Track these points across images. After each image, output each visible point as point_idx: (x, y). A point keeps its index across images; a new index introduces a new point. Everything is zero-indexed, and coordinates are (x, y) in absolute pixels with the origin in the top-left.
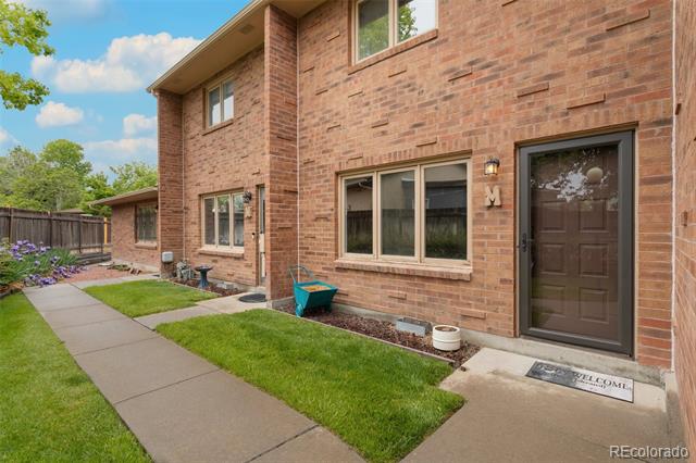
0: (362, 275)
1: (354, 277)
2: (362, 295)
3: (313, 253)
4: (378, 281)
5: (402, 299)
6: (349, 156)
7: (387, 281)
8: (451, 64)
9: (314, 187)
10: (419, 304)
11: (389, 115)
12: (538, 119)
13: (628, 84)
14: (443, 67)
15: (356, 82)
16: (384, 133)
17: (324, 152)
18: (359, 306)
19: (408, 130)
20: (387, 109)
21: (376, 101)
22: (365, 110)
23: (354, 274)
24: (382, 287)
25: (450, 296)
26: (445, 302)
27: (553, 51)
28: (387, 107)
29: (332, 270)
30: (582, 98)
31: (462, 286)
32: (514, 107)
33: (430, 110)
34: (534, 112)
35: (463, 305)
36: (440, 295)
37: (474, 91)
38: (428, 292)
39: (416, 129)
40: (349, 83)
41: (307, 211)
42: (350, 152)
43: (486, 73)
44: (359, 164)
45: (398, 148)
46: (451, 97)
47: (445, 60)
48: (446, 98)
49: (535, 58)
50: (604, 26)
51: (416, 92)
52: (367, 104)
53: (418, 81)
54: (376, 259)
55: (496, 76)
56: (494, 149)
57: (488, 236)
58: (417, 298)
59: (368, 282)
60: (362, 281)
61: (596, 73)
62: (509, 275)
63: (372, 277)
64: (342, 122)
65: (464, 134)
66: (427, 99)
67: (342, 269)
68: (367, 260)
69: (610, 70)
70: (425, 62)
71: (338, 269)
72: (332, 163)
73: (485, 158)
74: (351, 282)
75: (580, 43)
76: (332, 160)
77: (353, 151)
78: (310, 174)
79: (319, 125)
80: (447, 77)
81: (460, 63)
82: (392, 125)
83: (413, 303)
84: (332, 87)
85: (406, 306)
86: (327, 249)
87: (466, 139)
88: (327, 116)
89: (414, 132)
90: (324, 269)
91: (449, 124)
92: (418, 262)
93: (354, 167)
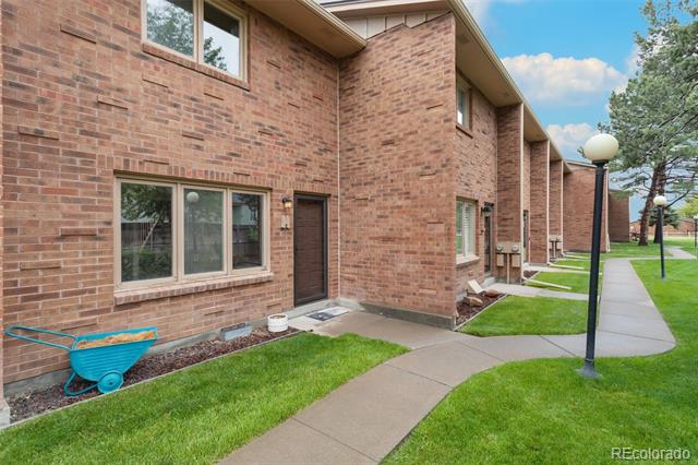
0: (168, 302)
1: (154, 309)
2: (167, 326)
3: (56, 295)
4: (190, 303)
5: (220, 313)
7: (203, 300)
8: (260, 119)
9: (56, 182)
10: (236, 311)
11: (206, 132)
12: (303, 180)
13: (329, 177)
14: (254, 118)
15: (156, 69)
16: (198, 147)
17: (84, 132)
18: (163, 341)
19: (225, 155)
20: (203, 125)
21: (188, 109)
22: (171, 110)
23: (151, 305)
24: (197, 308)
25: (260, 295)
26: (256, 301)
27: (308, 146)
28: (204, 123)
29: (108, 310)
30: (318, 177)
31: (267, 286)
32: (294, 169)
33: (245, 146)
34: (302, 176)
35: (269, 298)
36: (253, 297)
37: (274, 147)
38: (244, 298)
39: (234, 158)
40: (143, 62)
41: (34, 223)
42: (146, 151)
43: (281, 140)
44: (162, 171)
45: (214, 168)
46: (259, 144)
47: (255, 113)
48: (257, 143)
49: (302, 145)
50: (323, 146)
51: (233, 125)
52: (175, 106)
53: (235, 117)
54: (180, 280)
55: (284, 145)
56: (284, 192)
57: (282, 248)
58: (233, 306)
59: (175, 309)
60: (168, 310)
61: (321, 167)
62: (292, 272)
63: (182, 301)
64: (130, 106)
65: (269, 176)
66: (242, 137)
67: (133, 304)
68: (168, 284)
69: (324, 168)
70: (240, 104)
71: (120, 307)
72: (109, 154)
73: (280, 196)
74: (147, 317)
75: (316, 149)
76: (106, 151)
77: (153, 152)
78: (41, 157)
79: (71, 84)
80: (257, 128)
81: (267, 123)
82: (207, 144)
83: (230, 312)
84: (107, 44)
85: (224, 318)
86: (95, 283)
87: (270, 179)
88: (97, 83)
89: (231, 160)
90: (82, 315)
91: (259, 164)
92: (228, 274)
93: (152, 172)
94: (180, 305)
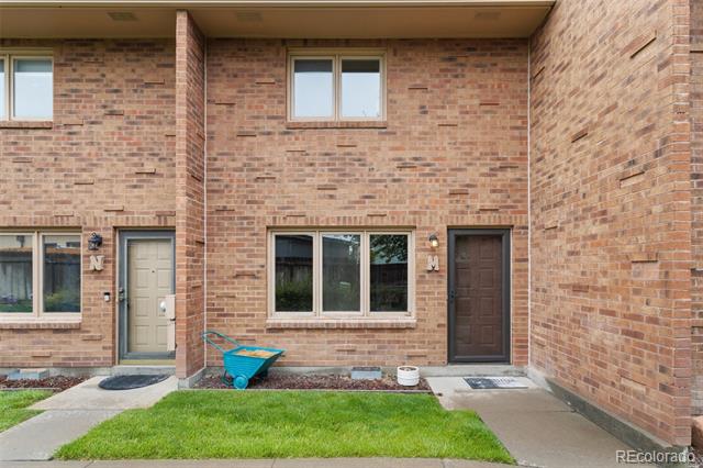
0: (305, 333)
1: (293, 336)
2: (304, 353)
3: (233, 315)
4: (324, 337)
5: (352, 351)
6: (288, 212)
7: (335, 336)
8: (399, 154)
9: (233, 239)
10: (369, 353)
11: (338, 181)
12: (463, 212)
13: (509, 202)
14: (392, 154)
15: (297, 139)
16: (331, 197)
17: (249, 202)
18: (299, 365)
19: (358, 199)
20: (336, 175)
21: (322, 165)
22: (308, 170)
23: (292, 333)
24: (329, 342)
25: (398, 342)
26: (393, 348)
27: (470, 168)
28: (336, 174)
29: (262, 331)
30: (488, 205)
31: (408, 333)
32: (447, 200)
33: (380, 186)
34: (460, 207)
35: (409, 347)
36: (389, 342)
37: (418, 181)
38: (378, 342)
39: (367, 200)
40: (286, 137)
41: (222, 267)
42: (288, 208)
43: (427, 170)
44: (301, 222)
45: (346, 213)
46: (399, 180)
47: (393, 149)
48: (394, 181)
49: (460, 170)
50: (498, 164)
51: (367, 168)
52: (311, 165)
53: (369, 159)
54: (318, 315)
55: (434, 175)
56: (433, 229)
57: (428, 293)
58: (367, 347)
59: (310, 340)
60: (305, 340)
61: (494, 191)
62: (444, 321)
63: (316, 334)
64: (277, 175)
65: (410, 213)
66: (377, 177)
67: (277, 329)
68: (308, 318)
69: (501, 191)
70: (376, 145)
71: (270, 330)
72: (264, 215)
73: (427, 234)
74: (289, 342)
75: (485, 170)
76: (262, 213)
77: (293, 208)
78: (226, 224)
79: (242, 170)
80: (396, 164)
81: (408, 155)
82: (340, 192)
83: (363, 353)
84: (263, 134)
85: (356, 357)
86: (255, 310)
87: (412, 217)
88: (256, 164)
89: (364, 203)
90: (248, 331)
91: (397, 202)
92: (365, 315)
93: (293, 224)
94: (314, 336)
